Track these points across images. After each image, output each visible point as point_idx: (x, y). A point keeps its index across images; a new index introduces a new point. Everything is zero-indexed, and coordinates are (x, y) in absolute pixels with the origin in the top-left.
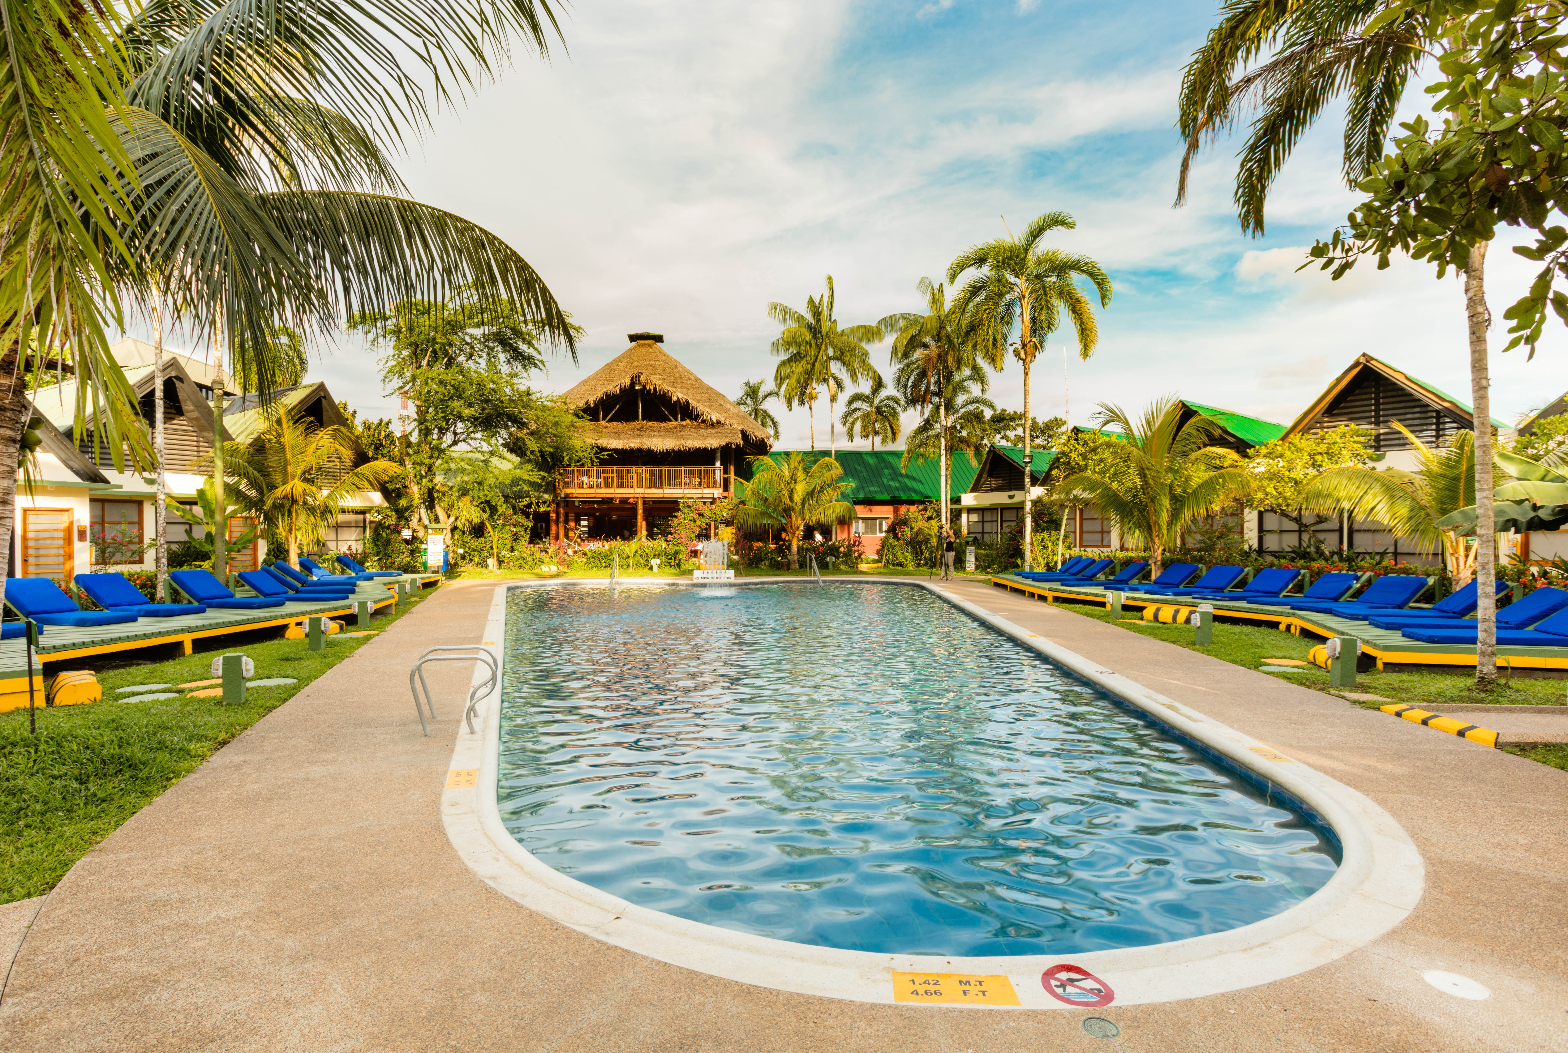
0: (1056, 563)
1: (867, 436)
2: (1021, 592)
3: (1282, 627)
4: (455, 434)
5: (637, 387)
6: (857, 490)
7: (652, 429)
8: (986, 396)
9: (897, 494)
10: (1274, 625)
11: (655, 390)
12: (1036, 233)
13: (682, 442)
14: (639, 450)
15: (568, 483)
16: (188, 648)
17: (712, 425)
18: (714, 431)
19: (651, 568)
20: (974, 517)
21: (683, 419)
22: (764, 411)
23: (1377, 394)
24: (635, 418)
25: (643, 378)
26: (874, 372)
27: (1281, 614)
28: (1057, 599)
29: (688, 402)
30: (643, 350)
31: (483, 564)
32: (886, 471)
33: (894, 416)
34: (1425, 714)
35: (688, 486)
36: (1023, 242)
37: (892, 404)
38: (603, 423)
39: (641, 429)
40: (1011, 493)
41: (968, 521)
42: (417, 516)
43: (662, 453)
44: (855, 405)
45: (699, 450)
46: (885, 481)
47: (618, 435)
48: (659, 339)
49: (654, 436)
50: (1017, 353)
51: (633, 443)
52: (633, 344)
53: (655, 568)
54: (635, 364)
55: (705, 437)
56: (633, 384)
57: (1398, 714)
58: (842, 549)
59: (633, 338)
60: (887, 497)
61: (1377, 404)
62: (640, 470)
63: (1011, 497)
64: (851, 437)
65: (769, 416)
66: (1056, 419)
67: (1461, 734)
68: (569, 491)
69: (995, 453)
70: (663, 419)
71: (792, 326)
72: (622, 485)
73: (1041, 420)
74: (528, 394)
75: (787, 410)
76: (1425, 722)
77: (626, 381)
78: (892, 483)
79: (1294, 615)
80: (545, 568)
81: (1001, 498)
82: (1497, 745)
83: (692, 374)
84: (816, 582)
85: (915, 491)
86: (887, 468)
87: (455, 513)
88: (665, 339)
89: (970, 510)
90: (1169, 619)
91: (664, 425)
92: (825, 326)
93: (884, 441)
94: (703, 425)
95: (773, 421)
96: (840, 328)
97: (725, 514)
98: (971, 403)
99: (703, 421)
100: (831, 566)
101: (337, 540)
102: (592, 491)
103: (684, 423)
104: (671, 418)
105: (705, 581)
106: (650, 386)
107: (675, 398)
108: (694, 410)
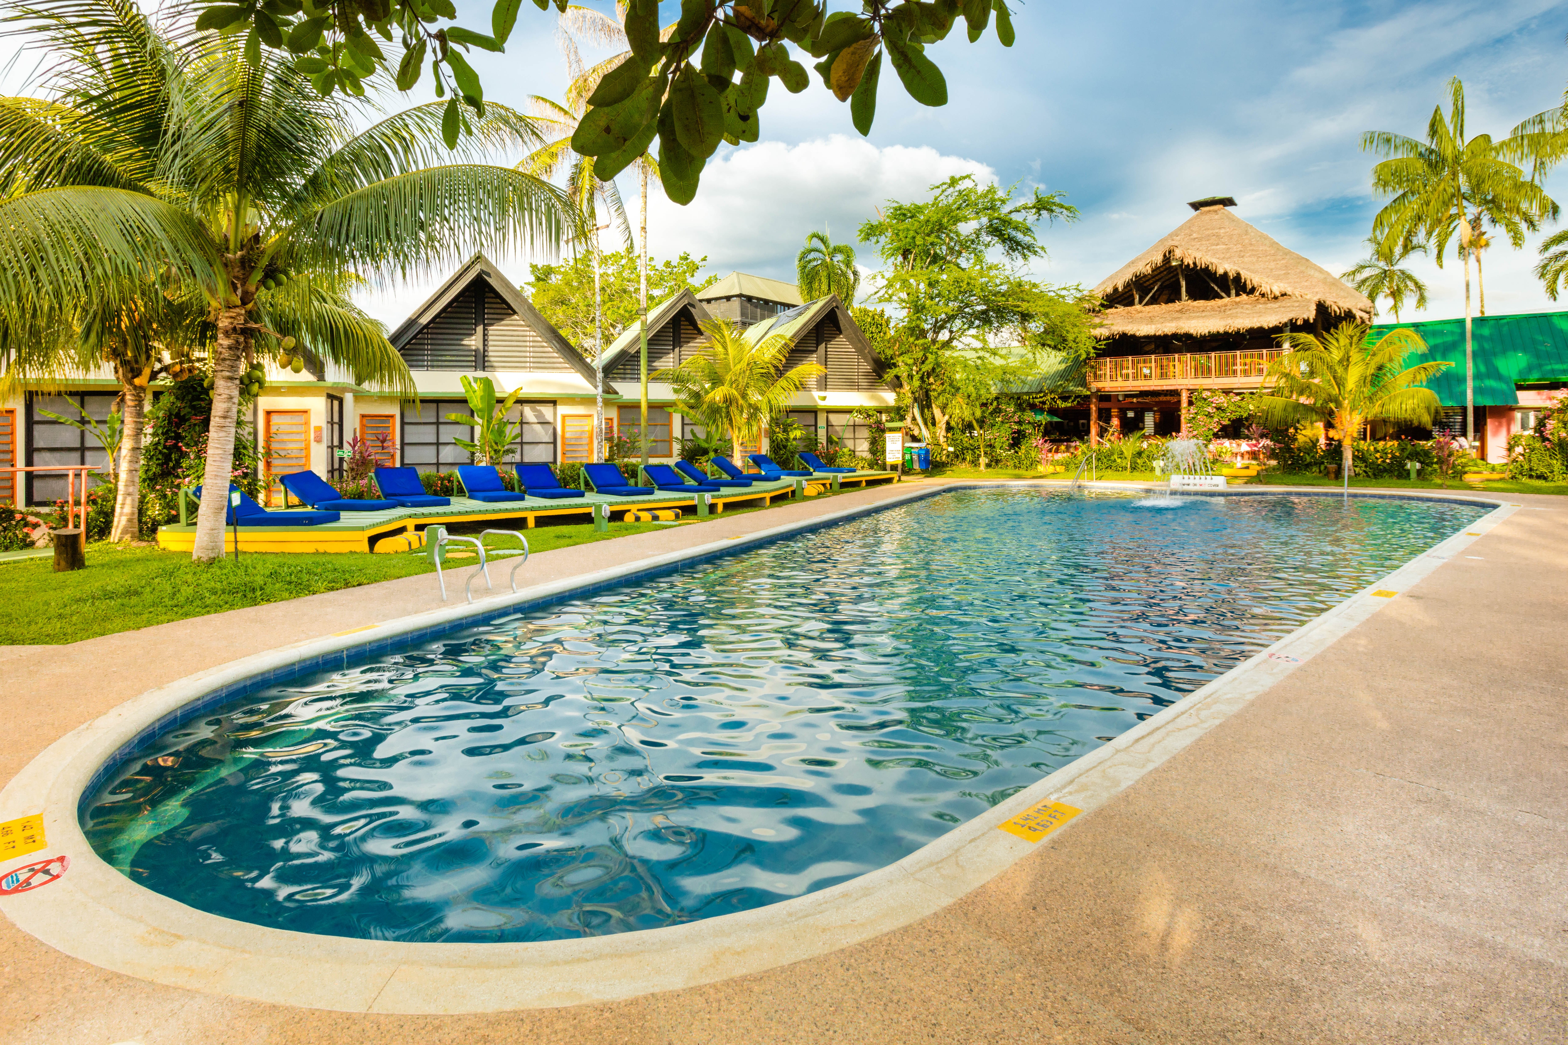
4: (951, 332)
5: (1173, 264)
6: (1530, 369)
7: (1197, 309)
11: (1195, 264)
13: (1230, 321)
15: (1101, 376)
16: (531, 523)
17: (1276, 298)
18: (1275, 305)
21: (1238, 295)
22: (1403, 272)
24: (1177, 298)
25: (1178, 253)
29: (1238, 274)
30: (1203, 218)
31: (975, 463)
35: (1244, 373)
38: (1138, 307)
39: (1184, 310)
42: (910, 415)
43: (1203, 337)
45: (1251, 331)
47: (1151, 320)
48: (1228, 202)
49: (1194, 318)
51: (1168, 327)
52: (1193, 212)
54: (1195, 235)
55: (1260, 314)
56: (1166, 260)
59: (1196, 206)
62: (1183, 358)
65: (1410, 278)
68: (1100, 385)
70: (1212, 295)
72: (1163, 376)
74: (1020, 285)
77: (1158, 259)
80: (1041, 468)
84: (1342, 495)
87: (948, 410)
88: (1237, 201)
91: (1212, 303)
94: (1260, 300)
95: (1416, 283)
99: (1263, 295)
100: (1413, 475)
101: (854, 439)
102: (1127, 384)
103: (1238, 299)
104: (1223, 294)
105: (1186, 488)
106: (1188, 261)
107: (1221, 271)
108: (1248, 282)
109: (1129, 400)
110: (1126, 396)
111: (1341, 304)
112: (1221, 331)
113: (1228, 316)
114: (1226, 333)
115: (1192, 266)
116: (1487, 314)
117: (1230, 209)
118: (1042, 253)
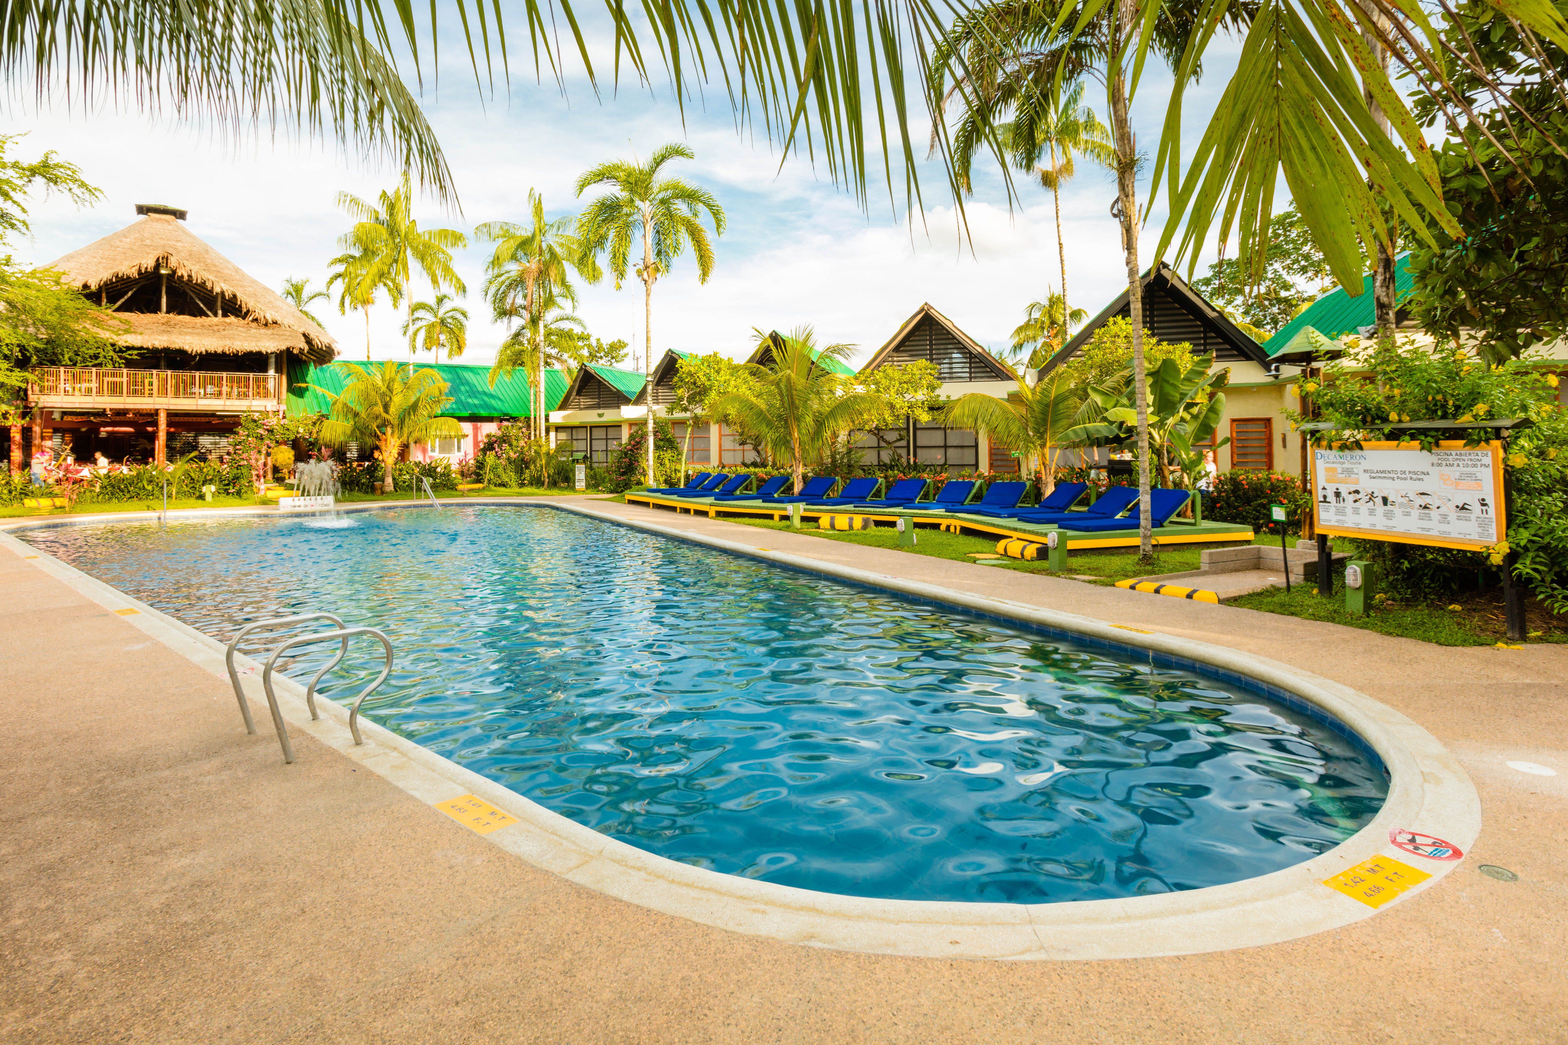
0: (679, 479)
1: (429, 349)
2: (673, 509)
3: (943, 527)
5: (163, 272)
7: (184, 325)
8: (577, 314)
9: (476, 411)
10: (936, 526)
11: (190, 276)
12: (659, 161)
13: (226, 342)
14: (166, 350)
18: (269, 332)
19: (202, 497)
20: (563, 436)
21: (225, 315)
23: (931, 336)
24: (156, 309)
25: (173, 262)
26: (458, 280)
27: (942, 517)
28: (719, 514)
29: (235, 296)
30: (155, 224)
32: (463, 388)
33: (460, 329)
34: (1156, 585)
35: (229, 396)
36: (647, 168)
37: (459, 316)
38: (109, 311)
39: (167, 323)
40: (600, 411)
41: (557, 440)
44: (417, 314)
45: (250, 354)
46: (463, 398)
48: (180, 215)
49: (186, 333)
50: (639, 274)
51: (159, 341)
52: (142, 217)
53: (209, 497)
55: (256, 338)
56: (158, 266)
57: (1133, 587)
58: (439, 470)
59: (143, 210)
60: (466, 414)
61: (931, 345)
62: (162, 375)
63: (600, 415)
64: (414, 349)
66: (620, 341)
67: (1190, 596)
69: (586, 371)
70: (197, 312)
71: (365, 219)
72: (135, 393)
73: (606, 342)
75: (340, 313)
76: (1157, 591)
77: (149, 263)
78: (470, 400)
79: (952, 517)
81: (591, 417)
82: (1220, 601)
83: (229, 262)
85: (495, 409)
86: (463, 384)
88: (188, 216)
89: (558, 428)
90: (846, 526)
91: (198, 320)
92: (403, 226)
93: (450, 355)
94: (254, 324)
96: (420, 229)
97: (301, 430)
98: (562, 319)
99: (255, 320)
102: (88, 399)
103: (227, 320)
104: (209, 313)
105: (297, 510)
106: (182, 272)
107: (217, 290)
108: (243, 305)
109: (67, 418)
110: (64, 414)
111: (322, 339)
112: (219, 351)
113: (224, 337)
114: (224, 354)
115: (186, 278)
116: (373, 359)
117: (180, 221)
118: (24, 229)
